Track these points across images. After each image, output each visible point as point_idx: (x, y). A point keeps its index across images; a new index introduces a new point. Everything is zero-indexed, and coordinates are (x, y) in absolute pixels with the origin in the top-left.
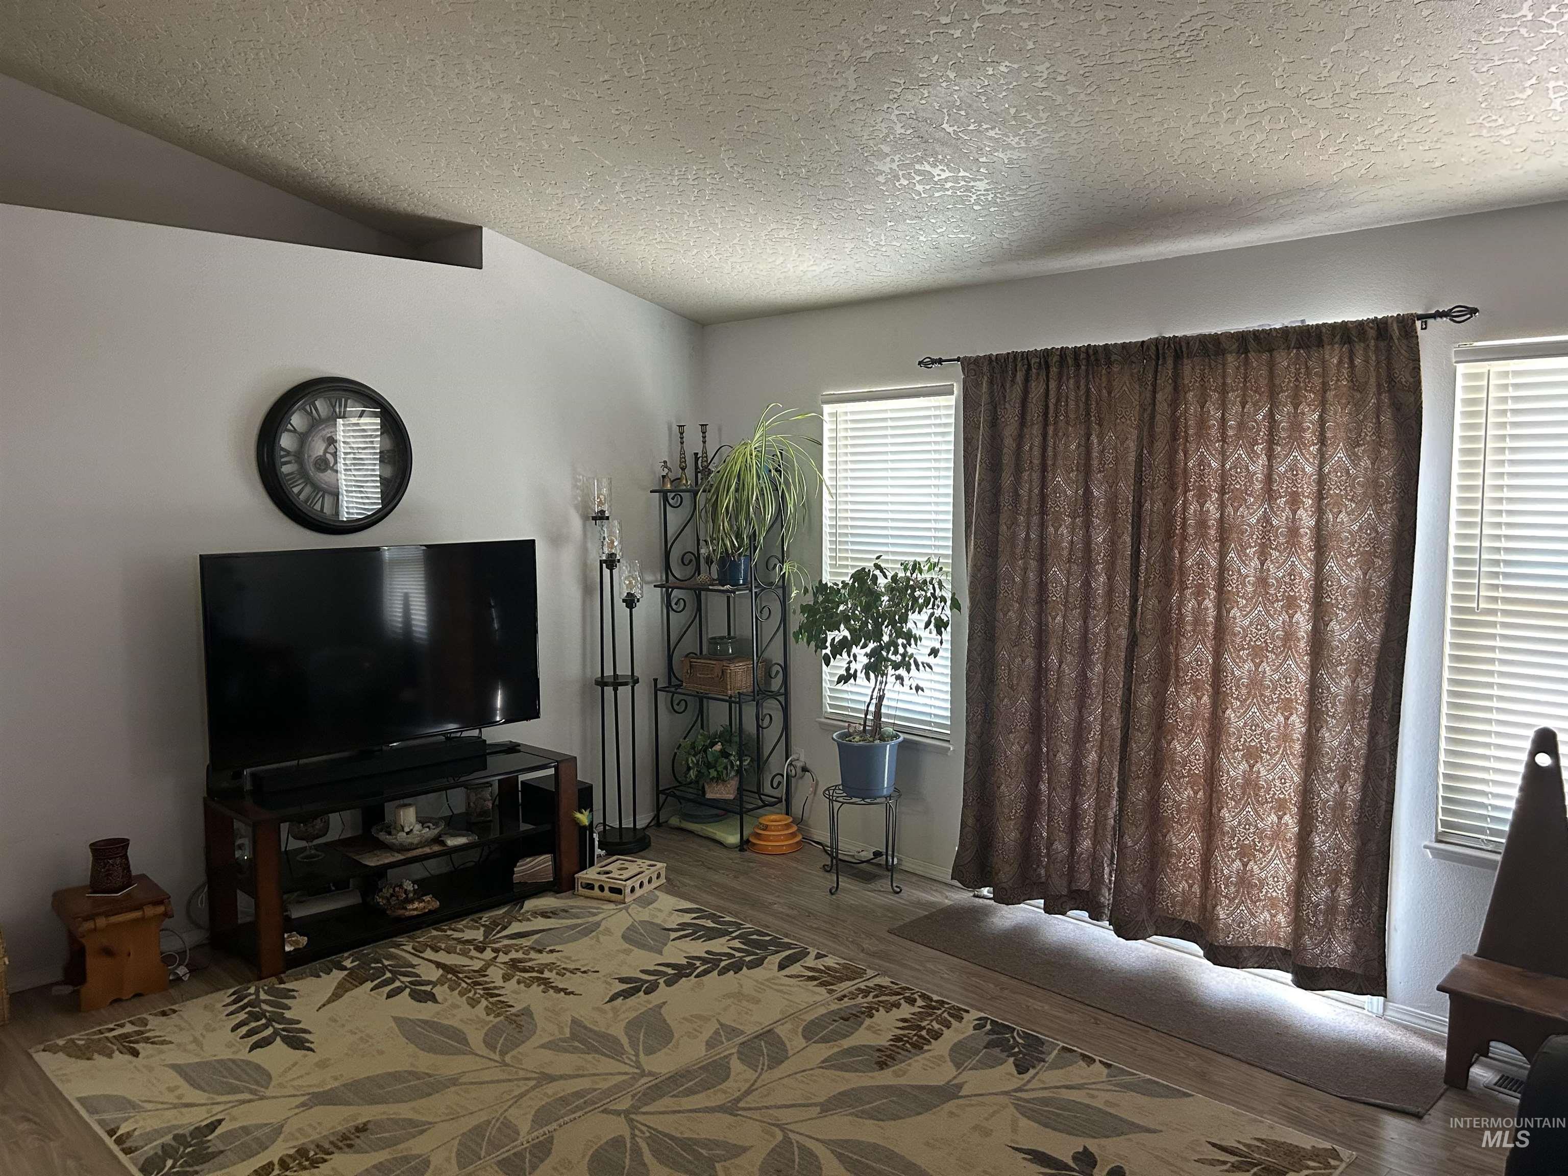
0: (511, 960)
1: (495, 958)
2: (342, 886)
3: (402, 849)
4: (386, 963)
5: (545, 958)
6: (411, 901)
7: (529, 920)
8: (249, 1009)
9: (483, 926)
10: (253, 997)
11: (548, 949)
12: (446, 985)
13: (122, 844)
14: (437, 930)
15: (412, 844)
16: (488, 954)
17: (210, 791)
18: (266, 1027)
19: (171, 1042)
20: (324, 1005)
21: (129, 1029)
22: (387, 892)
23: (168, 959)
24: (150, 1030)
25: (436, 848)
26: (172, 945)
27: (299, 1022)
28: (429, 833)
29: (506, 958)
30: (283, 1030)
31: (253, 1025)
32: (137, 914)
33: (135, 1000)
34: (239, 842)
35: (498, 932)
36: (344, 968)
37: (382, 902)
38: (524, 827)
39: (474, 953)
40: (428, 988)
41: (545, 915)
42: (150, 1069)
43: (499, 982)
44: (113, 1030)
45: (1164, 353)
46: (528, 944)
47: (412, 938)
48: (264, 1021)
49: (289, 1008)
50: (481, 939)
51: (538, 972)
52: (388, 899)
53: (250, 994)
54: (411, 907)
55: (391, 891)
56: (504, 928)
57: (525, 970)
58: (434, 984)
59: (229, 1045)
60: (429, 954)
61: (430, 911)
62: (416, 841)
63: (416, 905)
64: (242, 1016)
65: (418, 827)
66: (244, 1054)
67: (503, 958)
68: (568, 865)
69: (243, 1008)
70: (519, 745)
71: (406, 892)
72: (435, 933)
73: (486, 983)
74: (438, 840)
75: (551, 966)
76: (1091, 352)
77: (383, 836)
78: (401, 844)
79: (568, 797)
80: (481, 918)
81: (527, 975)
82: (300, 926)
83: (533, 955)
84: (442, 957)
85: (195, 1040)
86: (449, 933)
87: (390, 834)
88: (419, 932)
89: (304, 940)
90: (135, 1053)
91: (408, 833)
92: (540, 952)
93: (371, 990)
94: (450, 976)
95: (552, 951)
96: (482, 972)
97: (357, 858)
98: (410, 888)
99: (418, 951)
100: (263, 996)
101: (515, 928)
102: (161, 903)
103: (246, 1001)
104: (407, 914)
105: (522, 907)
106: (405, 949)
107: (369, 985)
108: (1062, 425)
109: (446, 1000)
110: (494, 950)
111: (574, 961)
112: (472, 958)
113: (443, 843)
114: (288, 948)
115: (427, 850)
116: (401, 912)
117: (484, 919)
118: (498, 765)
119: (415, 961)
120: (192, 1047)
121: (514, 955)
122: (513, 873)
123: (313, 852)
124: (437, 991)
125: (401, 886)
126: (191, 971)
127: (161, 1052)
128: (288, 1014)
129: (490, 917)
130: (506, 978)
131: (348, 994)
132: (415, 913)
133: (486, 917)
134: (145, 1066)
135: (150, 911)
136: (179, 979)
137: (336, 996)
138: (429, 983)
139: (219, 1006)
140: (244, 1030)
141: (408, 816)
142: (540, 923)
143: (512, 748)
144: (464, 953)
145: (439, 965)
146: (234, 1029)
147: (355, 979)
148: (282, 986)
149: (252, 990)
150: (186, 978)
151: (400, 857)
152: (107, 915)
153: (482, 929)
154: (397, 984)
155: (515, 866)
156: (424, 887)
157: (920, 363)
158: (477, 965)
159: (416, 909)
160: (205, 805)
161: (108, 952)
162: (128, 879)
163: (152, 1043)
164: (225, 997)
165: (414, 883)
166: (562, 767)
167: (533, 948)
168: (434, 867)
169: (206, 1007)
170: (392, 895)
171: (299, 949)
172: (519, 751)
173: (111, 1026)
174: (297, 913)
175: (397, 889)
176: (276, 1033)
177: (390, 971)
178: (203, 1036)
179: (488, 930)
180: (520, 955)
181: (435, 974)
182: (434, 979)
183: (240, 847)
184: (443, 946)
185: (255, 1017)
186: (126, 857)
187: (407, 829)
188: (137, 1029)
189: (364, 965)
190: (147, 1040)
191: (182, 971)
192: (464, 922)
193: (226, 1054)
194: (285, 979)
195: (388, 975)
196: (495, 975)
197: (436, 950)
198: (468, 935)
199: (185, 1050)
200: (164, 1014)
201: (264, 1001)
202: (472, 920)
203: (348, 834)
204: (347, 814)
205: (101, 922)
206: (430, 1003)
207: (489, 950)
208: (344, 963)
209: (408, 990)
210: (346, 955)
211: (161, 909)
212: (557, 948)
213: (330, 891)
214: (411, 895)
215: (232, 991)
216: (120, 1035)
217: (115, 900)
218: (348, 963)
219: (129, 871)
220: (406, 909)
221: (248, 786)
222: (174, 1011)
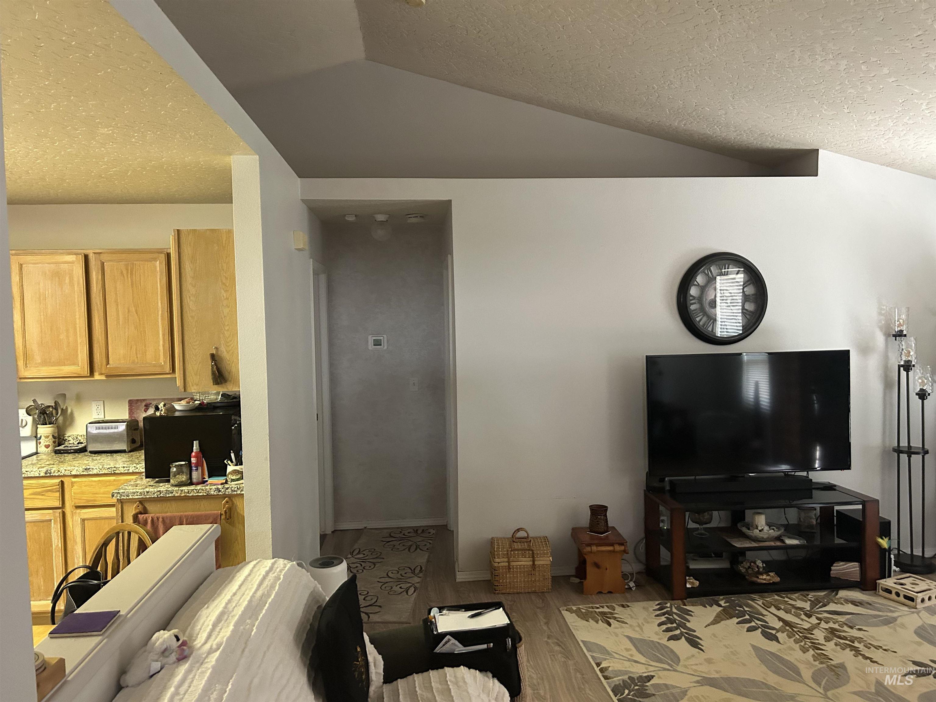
0: (831, 628)
1: (819, 624)
2: (719, 556)
3: (756, 540)
4: (746, 609)
5: (854, 633)
6: (762, 574)
7: (842, 604)
8: (666, 616)
9: (810, 600)
10: (669, 609)
11: (857, 627)
12: (785, 633)
13: (604, 509)
14: (778, 595)
15: (763, 538)
16: (814, 620)
17: (647, 486)
18: (676, 628)
19: (626, 623)
20: (709, 625)
21: (606, 610)
22: (746, 565)
23: (625, 576)
24: (616, 613)
25: (778, 544)
26: (627, 568)
27: (695, 631)
28: (774, 533)
29: (827, 626)
30: (686, 633)
31: (669, 625)
32: (611, 548)
33: (609, 595)
34: (662, 518)
35: (821, 607)
36: (720, 606)
37: (743, 570)
38: (838, 541)
39: (803, 617)
40: (774, 632)
41: (855, 603)
42: (617, 635)
43: (822, 641)
44: (598, 608)
46: (843, 620)
47: (762, 597)
48: (675, 625)
49: (689, 621)
50: (809, 609)
51: (850, 641)
52: (747, 569)
53: (667, 607)
54: (761, 577)
55: (748, 564)
56: (825, 605)
57: (840, 637)
58: (778, 631)
59: (657, 634)
60: (773, 609)
61: (773, 582)
62: (765, 536)
63: (765, 577)
64: (663, 619)
65: (766, 528)
66: (664, 641)
67: (823, 625)
68: (872, 573)
69: (664, 614)
70: (835, 486)
71: (758, 567)
72: (776, 597)
73: (813, 639)
74: (779, 538)
75: (860, 640)
77: (744, 530)
78: (756, 537)
79: (871, 528)
80: (808, 595)
81: (842, 641)
82: (696, 574)
83: (846, 628)
84: (781, 614)
85: (639, 626)
86: (786, 599)
87: (749, 529)
88: (766, 594)
89: (697, 583)
90: (609, 624)
91: (760, 531)
92: (851, 628)
93: (737, 623)
94: (787, 628)
95: (860, 629)
96: (810, 630)
97: (729, 540)
98: (761, 565)
99: (766, 606)
100: (674, 610)
101: (832, 607)
102: (622, 544)
103: (665, 610)
104: (759, 581)
105: (837, 594)
106: (758, 603)
107: (736, 620)
109: (785, 643)
110: (818, 618)
111: (877, 640)
112: (802, 620)
113: (783, 542)
114: (688, 586)
115: (772, 544)
116: (756, 579)
117: (810, 596)
118: (821, 498)
119: (765, 612)
120: (637, 629)
121: (831, 625)
122: (830, 570)
123: (703, 532)
124: (779, 635)
125: (755, 563)
126: (636, 586)
127: (622, 627)
128: (688, 624)
129: (814, 596)
130: (827, 639)
131: (723, 622)
132: (764, 582)
133: (812, 595)
134: (614, 633)
135: (618, 548)
136: (630, 588)
137: (716, 621)
138: (773, 629)
139: (651, 609)
140: (664, 627)
141: (761, 520)
142: (850, 608)
143: (830, 487)
144: (797, 616)
145: (780, 619)
146: (660, 625)
147: (727, 614)
148: (685, 607)
149: (668, 605)
150: (634, 589)
151: (754, 545)
152: (598, 545)
153: (809, 602)
154: (753, 624)
155: (832, 566)
156: (770, 566)
158: (806, 626)
159: (765, 579)
160: (646, 496)
161: (597, 565)
162: (607, 529)
163: (618, 621)
164: (653, 605)
165: (763, 562)
166: (868, 506)
167: (846, 624)
168: (776, 555)
169: (644, 608)
170: (749, 567)
171: (694, 588)
172: (835, 490)
173: (598, 606)
174: (693, 566)
175: (752, 564)
176: (682, 632)
177: (748, 615)
178: (643, 625)
179: (814, 604)
180: (836, 626)
181: (778, 625)
182: (777, 627)
183: (663, 521)
184: (783, 607)
185: (672, 621)
186: (606, 516)
187: (760, 528)
188: (610, 611)
189: (733, 606)
190: (615, 618)
191: (632, 584)
192: (796, 595)
193: (655, 639)
194: (687, 604)
195: (747, 617)
196: (819, 635)
197: (779, 609)
198: (799, 604)
199: (634, 630)
200: (623, 606)
201: (676, 614)
202: (802, 595)
203: (722, 525)
204: (722, 513)
205: (594, 548)
206: (774, 642)
207: (814, 617)
208: (720, 602)
209: (760, 630)
210: (721, 597)
211: (622, 548)
212: (864, 628)
213: (711, 557)
214: (761, 570)
215: (657, 602)
216: (602, 612)
217: (601, 538)
218: (722, 603)
219: (607, 524)
220: (758, 578)
222: (628, 606)
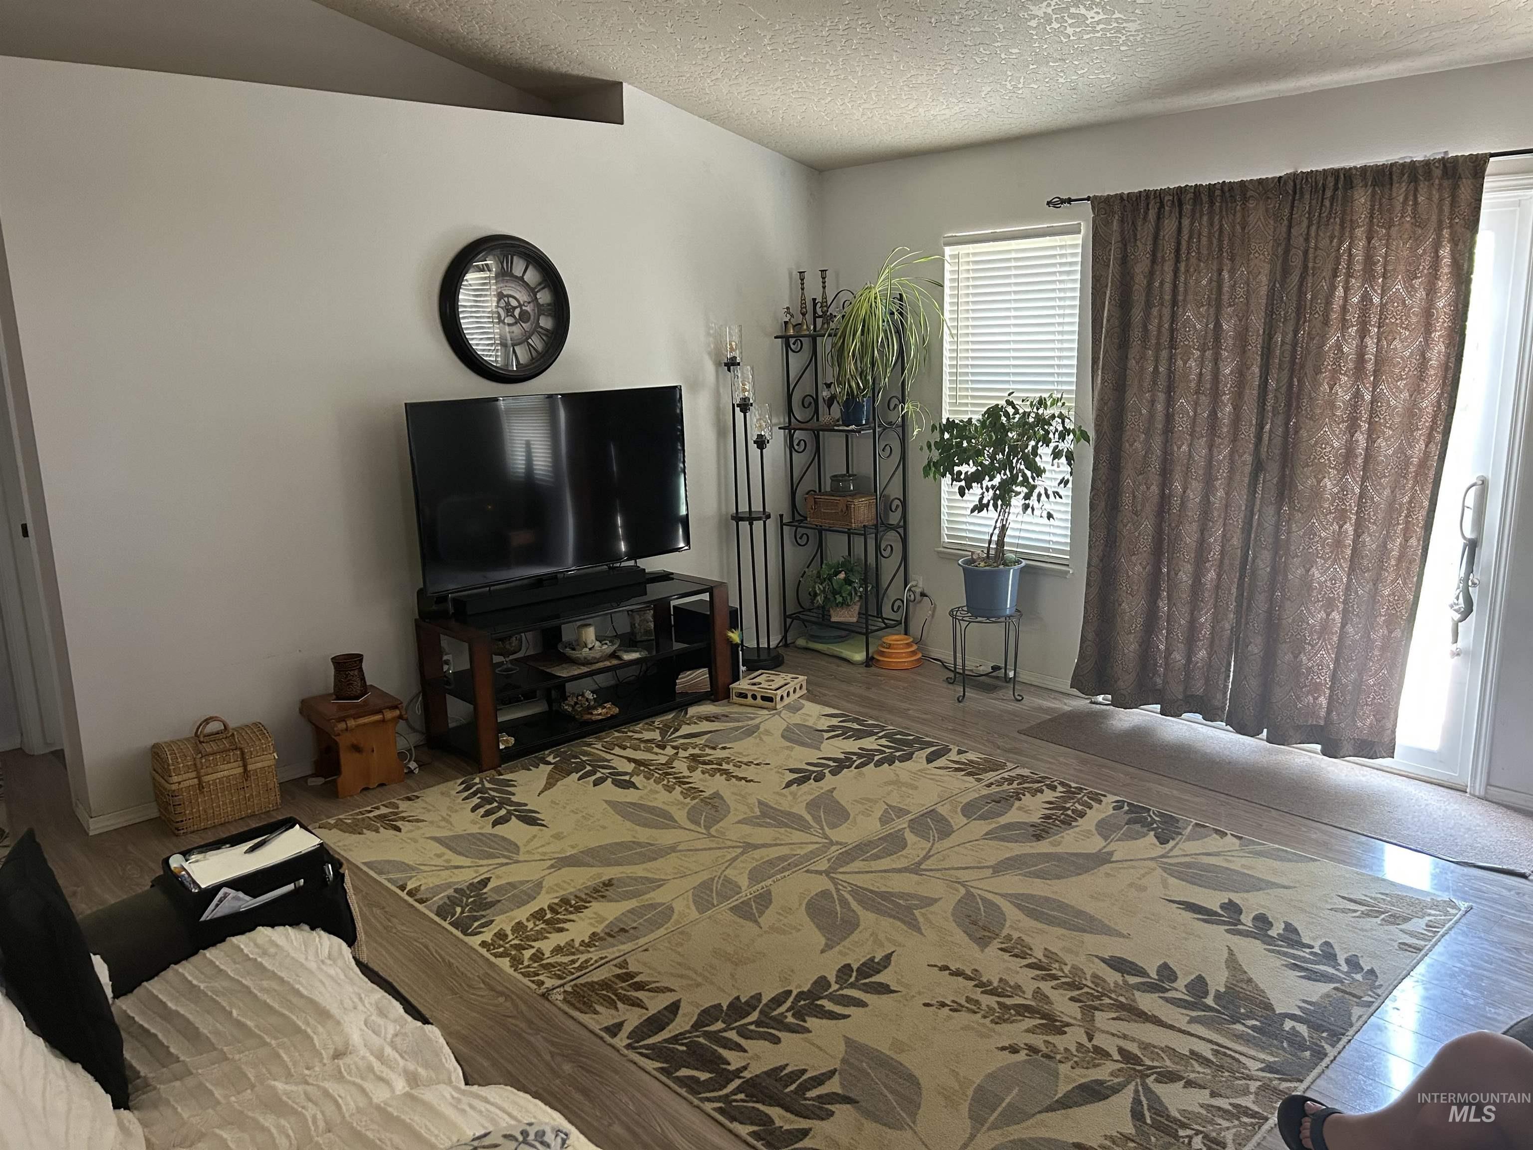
0: (691, 755)
1: (677, 753)
2: (529, 696)
3: (586, 662)
4: (584, 758)
5: (719, 754)
6: (595, 708)
7: (695, 723)
8: (479, 795)
9: (658, 728)
10: (480, 786)
11: (720, 746)
12: (642, 775)
13: (359, 658)
14: (618, 731)
15: (595, 658)
16: (669, 751)
17: (420, 612)
18: (499, 808)
19: (423, 821)
20: (542, 792)
21: (384, 811)
22: (571, 701)
23: (402, 756)
24: (402, 812)
25: (615, 662)
26: (402, 744)
27: (526, 805)
28: (608, 648)
29: (686, 754)
30: (515, 810)
31: (488, 807)
32: (378, 717)
33: (379, 789)
34: (445, 658)
35: (673, 733)
36: (549, 763)
37: (570, 709)
38: (677, 646)
39: (656, 750)
40: (627, 778)
41: (708, 719)
42: (415, 841)
43: (686, 773)
44: (371, 811)
45: (1301, 188)
46: (702, 742)
47: (600, 739)
48: (495, 804)
49: (514, 794)
50: (660, 739)
51: (716, 764)
52: (573, 707)
53: (476, 784)
54: (595, 712)
55: (575, 700)
56: (677, 730)
57: (704, 763)
58: (631, 775)
59: (474, 822)
60: (617, 751)
61: (612, 716)
62: (598, 655)
63: (600, 711)
64: (476, 800)
65: (598, 644)
66: (488, 829)
67: (682, 753)
68: (722, 679)
69: (474, 794)
70: (672, 574)
71: (587, 700)
72: (617, 734)
73: (675, 773)
74: (613, 655)
75: (728, 760)
76: (1226, 189)
77: (568, 651)
78: (585, 658)
79: (721, 619)
80: (654, 722)
81: (708, 767)
82: (510, 728)
83: (708, 751)
84: (629, 753)
85: (444, 819)
86: (630, 734)
87: (574, 649)
88: (603, 733)
89: (512, 740)
90: (399, 830)
91: (590, 649)
92: (714, 748)
93: (579, 780)
94: (642, 768)
95: (724, 748)
96: (669, 764)
97: (548, 670)
98: (591, 697)
99: (608, 748)
100: (488, 785)
101: (685, 730)
102: (395, 707)
103: (474, 789)
104: (594, 718)
105: (686, 713)
106: (596, 747)
107: (575, 776)
108: (1193, 261)
109: (645, 787)
110: (674, 747)
111: (745, 756)
112: (657, 754)
113: (619, 658)
114: (502, 747)
115: (607, 664)
116: (589, 716)
117: (656, 723)
118: (656, 591)
119: (608, 757)
120: (443, 824)
121: (691, 751)
122: (675, 684)
123: (510, 666)
124: (634, 779)
125: (583, 695)
126: (420, 766)
127: (419, 828)
128: (514, 799)
129: (661, 722)
130: (691, 769)
131: (559, 783)
132: (600, 717)
133: (658, 721)
134: (411, 839)
135: (389, 715)
136: (411, 772)
137: (549, 785)
138: (626, 774)
139: (453, 793)
140: (482, 811)
141: (590, 634)
142: (705, 726)
143: (666, 577)
144: (650, 750)
145: (630, 760)
146: (474, 810)
147: (561, 771)
148: (501, 777)
149: (477, 780)
150: (416, 771)
151: (585, 669)
152: (356, 717)
153: (658, 731)
154: (599, 775)
155: (677, 678)
156: (603, 695)
157: (1048, 203)
158: (663, 759)
159: (600, 714)
160: (418, 626)
161: (356, 748)
162: (365, 689)
163: (409, 821)
164: (456, 786)
165: (593, 692)
166: (716, 592)
167: (707, 746)
168: (603, 680)
169: (442, 794)
170: (576, 703)
171: (509, 747)
172: (673, 579)
173: (369, 808)
174: (504, 717)
175: (580, 698)
176: (509, 812)
177: (589, 765)
178: (450, 816)
179: (663, 733)
180: (697, 751)
181: (630, 767)
182: (630, 771)
183: (447, 662)
184: (628, 745)
185: (490, 800)
186: (361, 670)
187: (590, 646)
188: (391, 810)
189: (565, 759)
190: (403, 819)
191: (413, 765)
192: (640, 725)
193: (475, 829)
194: (502, 772)
195: (588, 768)
196: (681, 767)
197: (624, 748)
198: (647, 735)
199: (439, 827)
200: (409, 799)
201: (490, 789)
202: (647, 724)
203: (531, 652)
204: (530, 635)
205: (352, 723)
206: (632, 789)
207: (669, 747)
208: (548, 759)
209: (610, 780)
210: (547, 752)
211: (397, 712)
212: (728, 745)
213: (518, 700)
214: (592, 703)
215: (460, 781)
216: (379, 816)
217: (357, 706)
218: (550, 759)
219: (365, 682)
220: (592, 714)
221: (451, 611)
222: (418, 797)
